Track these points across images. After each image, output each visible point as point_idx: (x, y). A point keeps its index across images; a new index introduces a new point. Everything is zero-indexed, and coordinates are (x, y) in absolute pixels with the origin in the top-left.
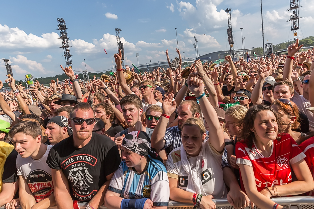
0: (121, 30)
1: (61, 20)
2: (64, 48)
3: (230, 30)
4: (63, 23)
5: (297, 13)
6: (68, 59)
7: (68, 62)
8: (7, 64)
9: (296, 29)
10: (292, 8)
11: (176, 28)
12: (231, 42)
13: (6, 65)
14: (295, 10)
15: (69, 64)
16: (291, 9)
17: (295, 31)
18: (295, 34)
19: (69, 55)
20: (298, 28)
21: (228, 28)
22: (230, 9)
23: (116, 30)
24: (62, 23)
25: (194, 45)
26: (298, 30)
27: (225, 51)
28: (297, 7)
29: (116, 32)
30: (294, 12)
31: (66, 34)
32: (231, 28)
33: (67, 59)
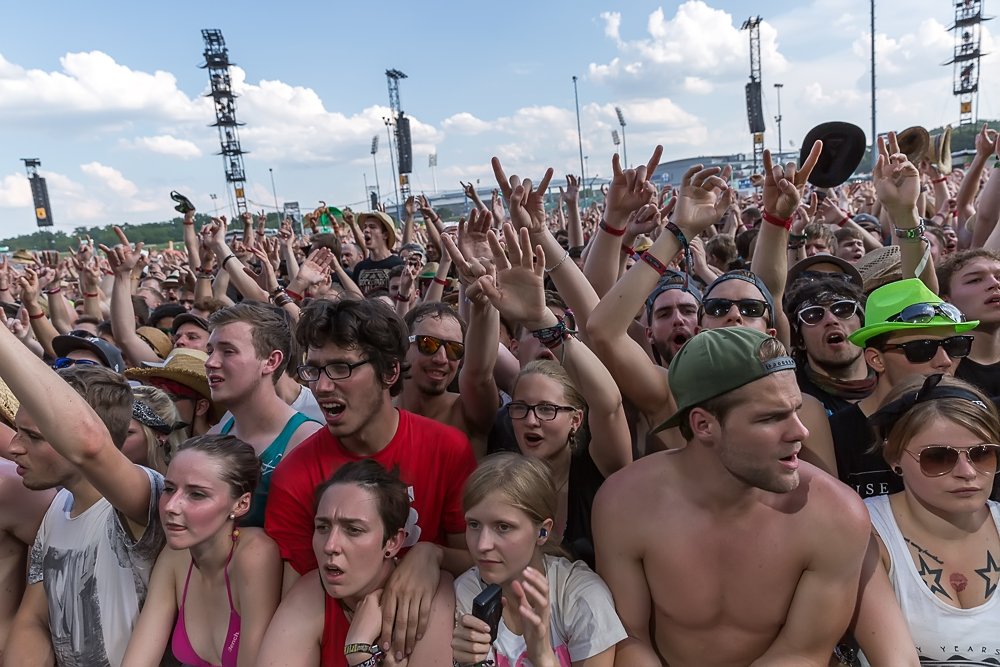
0: (403, 76)
1: (213, 37)
2: (222, 128)
3: (754, 90)
4: (219, 44)
5: (976, 40)
6: (233, 165)
7: (232, 174)
8: (35, 175)
9: (967, 88)
10: (960, 23)
11: (574, 78)
12: (757, 125)
13: (31, 176)
14: (968, 29)
15: (235, 180)
16: (956, 27)
17: (966, 98)
18: (966, 108)
19: (238, 152)
20: (975, 88)
21: (750, 81)
22: (758, 19)
23: (389, 74)
24: (217, 47)
25: (615, 134)
26: (974, 94)
27: (713, 158)
28: (977, 19)
29: (389, 82)
30: (967, 36)
31: (227, 81)
32: (757, 80)
33: (229, 164)
